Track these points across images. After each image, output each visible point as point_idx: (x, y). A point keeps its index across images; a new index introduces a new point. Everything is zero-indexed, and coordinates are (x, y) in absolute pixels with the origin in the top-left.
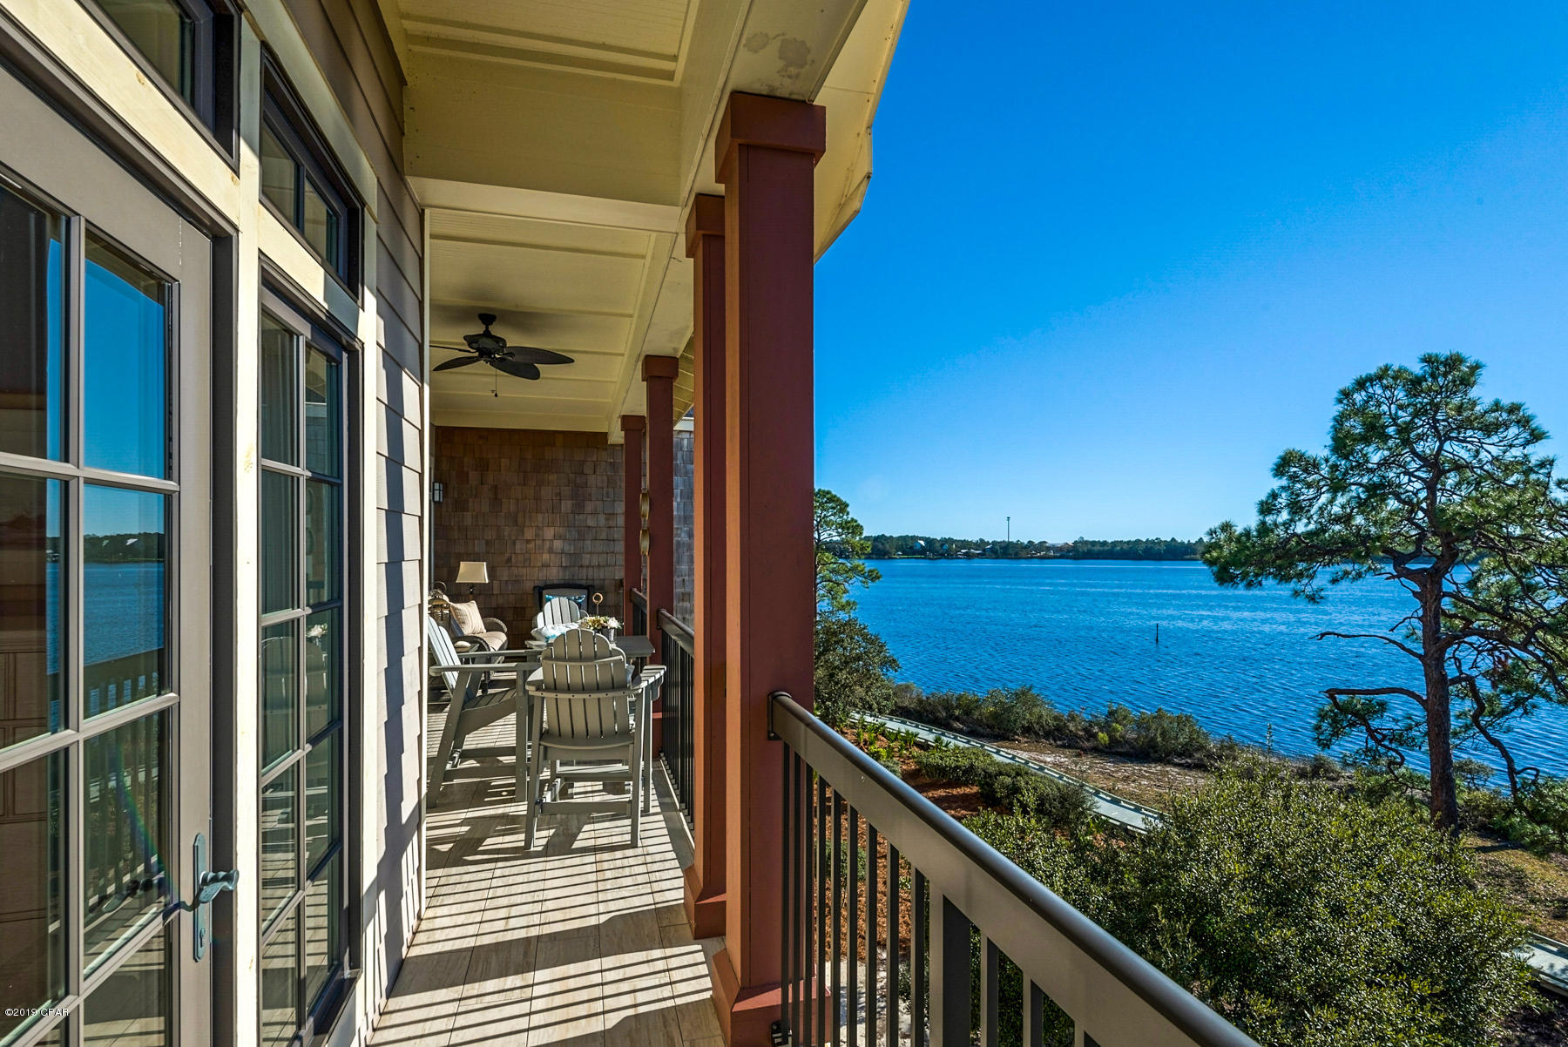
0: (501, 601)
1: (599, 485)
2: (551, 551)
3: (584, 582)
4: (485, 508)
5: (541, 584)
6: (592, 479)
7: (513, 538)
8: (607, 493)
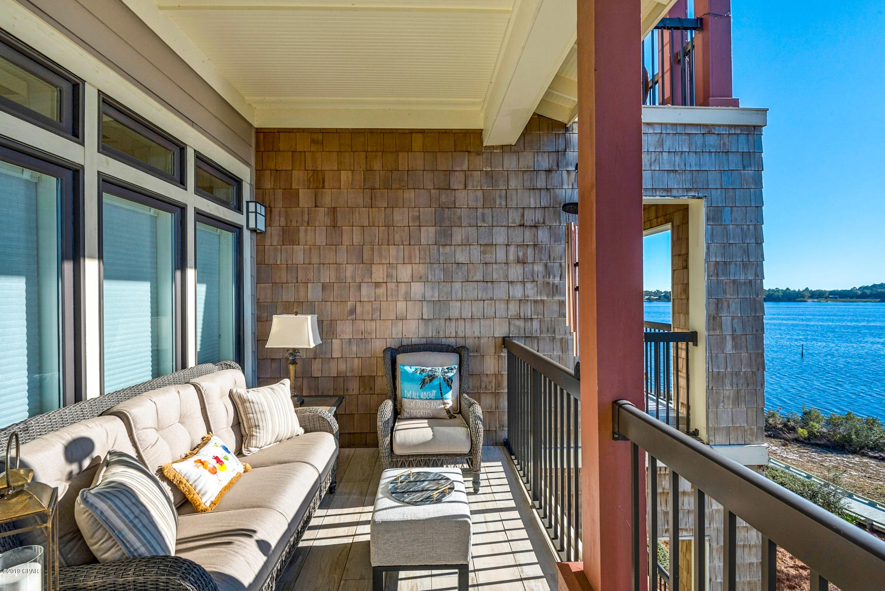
0: (342, 367)
1: (472, 204)
2: (407, 298)
3: (452, 341)
4: (321, 238)
5: (394, 344)
6: (462, 197)
7: (358, 280)
8: (483, 215)
